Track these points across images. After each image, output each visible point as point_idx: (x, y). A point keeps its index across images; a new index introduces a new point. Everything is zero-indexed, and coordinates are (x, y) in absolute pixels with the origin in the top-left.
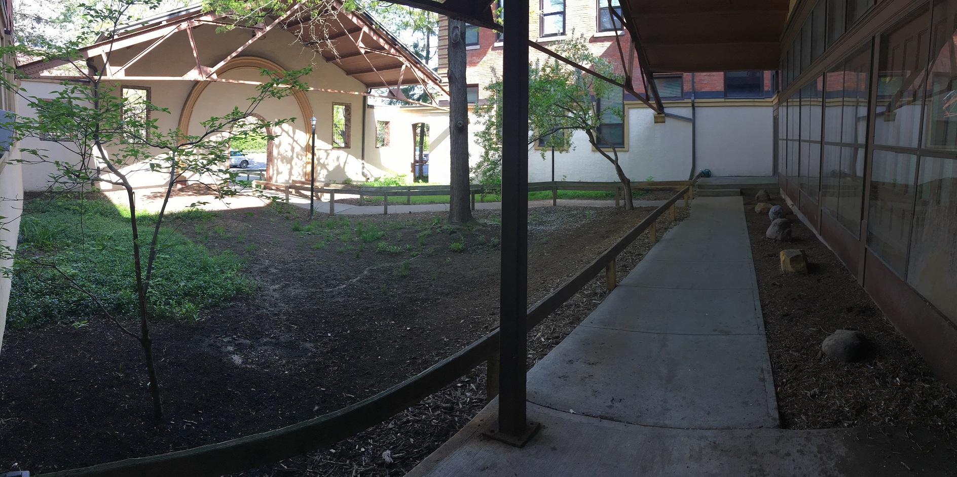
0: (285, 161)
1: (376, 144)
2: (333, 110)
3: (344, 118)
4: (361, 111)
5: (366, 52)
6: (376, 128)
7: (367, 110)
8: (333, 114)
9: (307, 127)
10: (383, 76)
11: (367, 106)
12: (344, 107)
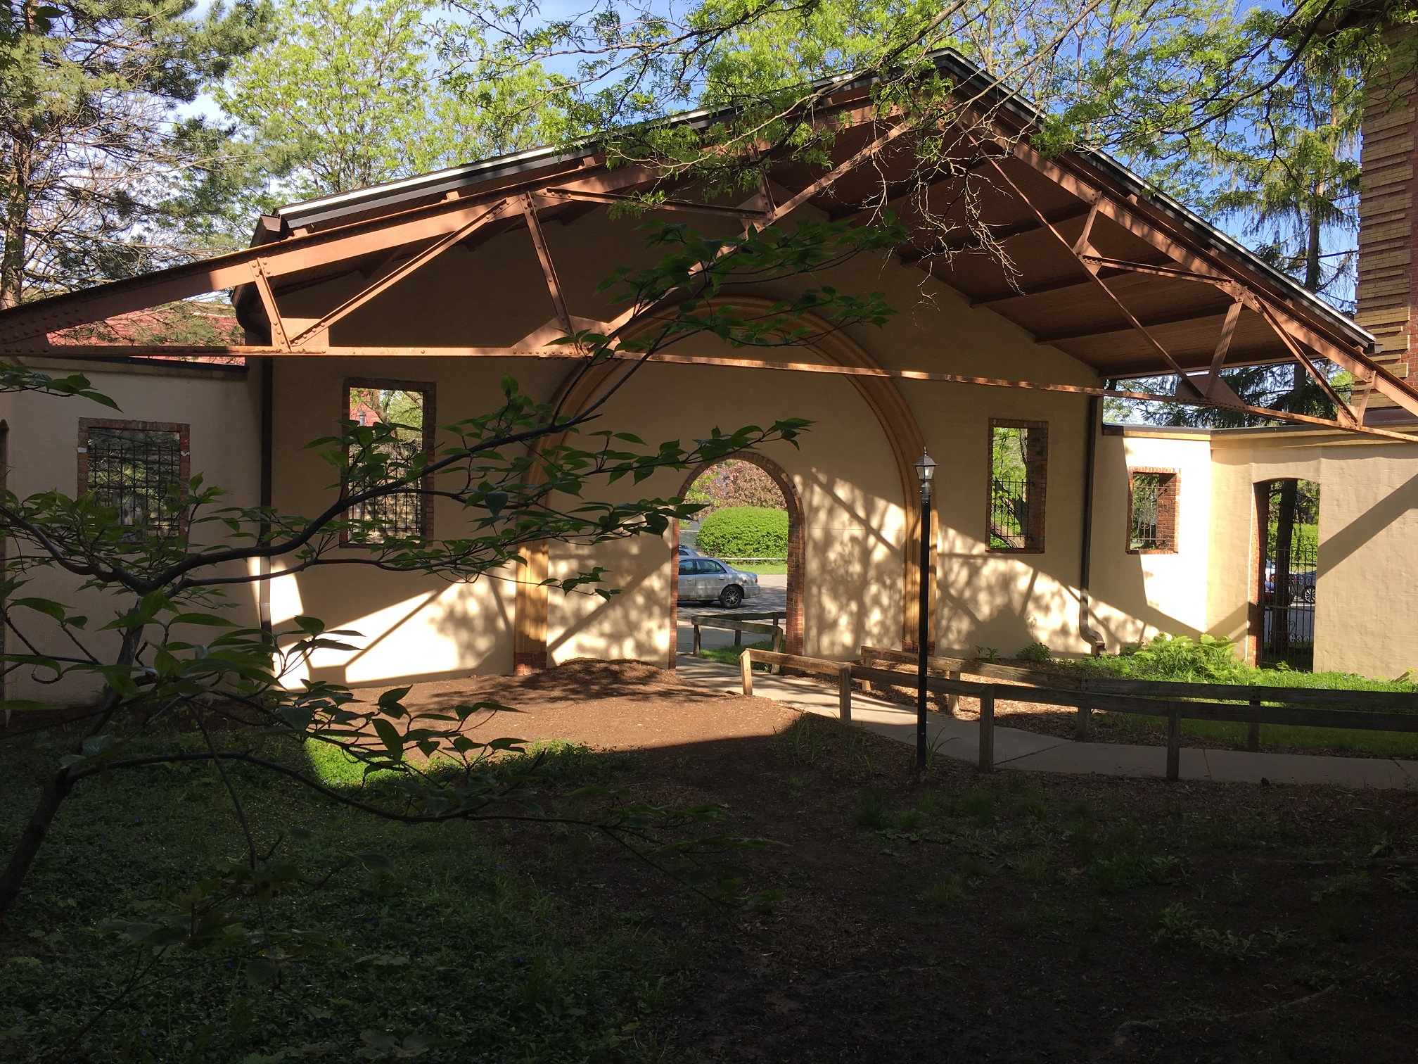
0: (841, 589)
1: (1129, 541)
2: (991, 442)
3: (1023, 466)
4: (1079, 444)
5: (1104, 273)
6: (1130, 495)
7: (1101, 441)
8: (991, 452)
9: (907, 488)
10: (1162, 341)
11: (1098, 429)
12: (1025, 433)
